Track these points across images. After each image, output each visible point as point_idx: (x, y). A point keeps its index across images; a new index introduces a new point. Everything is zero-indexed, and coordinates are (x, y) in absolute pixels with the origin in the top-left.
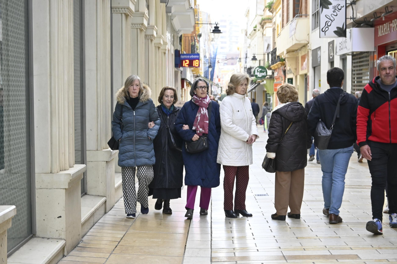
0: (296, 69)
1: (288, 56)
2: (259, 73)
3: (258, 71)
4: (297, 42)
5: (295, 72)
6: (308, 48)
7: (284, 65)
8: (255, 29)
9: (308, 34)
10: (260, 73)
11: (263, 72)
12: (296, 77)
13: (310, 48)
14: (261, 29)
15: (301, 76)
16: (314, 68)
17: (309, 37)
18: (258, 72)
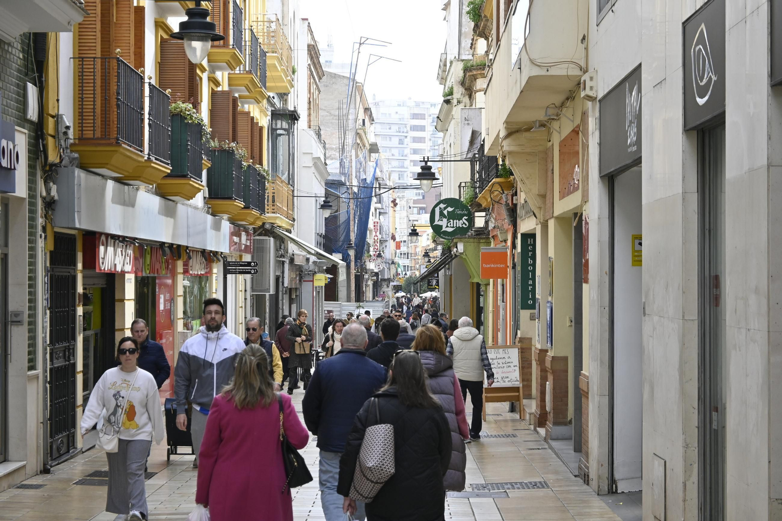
0: (543, 197)
1: (513, 148)
2: (445, 220)
3: (442, 214)
4: (536, 72)
5: (540, 208)
6: (583, 94)
7: (511, 187)
8: (449, 98)
9: (584, 38)
10: (448, 221)
11: (459, 218)
12: (545, 226)
13: (591, 94)
14: (466, 100)
15: (560, 219)
16: (610, 179)
17: (586, 49)
18: (445, 217)
